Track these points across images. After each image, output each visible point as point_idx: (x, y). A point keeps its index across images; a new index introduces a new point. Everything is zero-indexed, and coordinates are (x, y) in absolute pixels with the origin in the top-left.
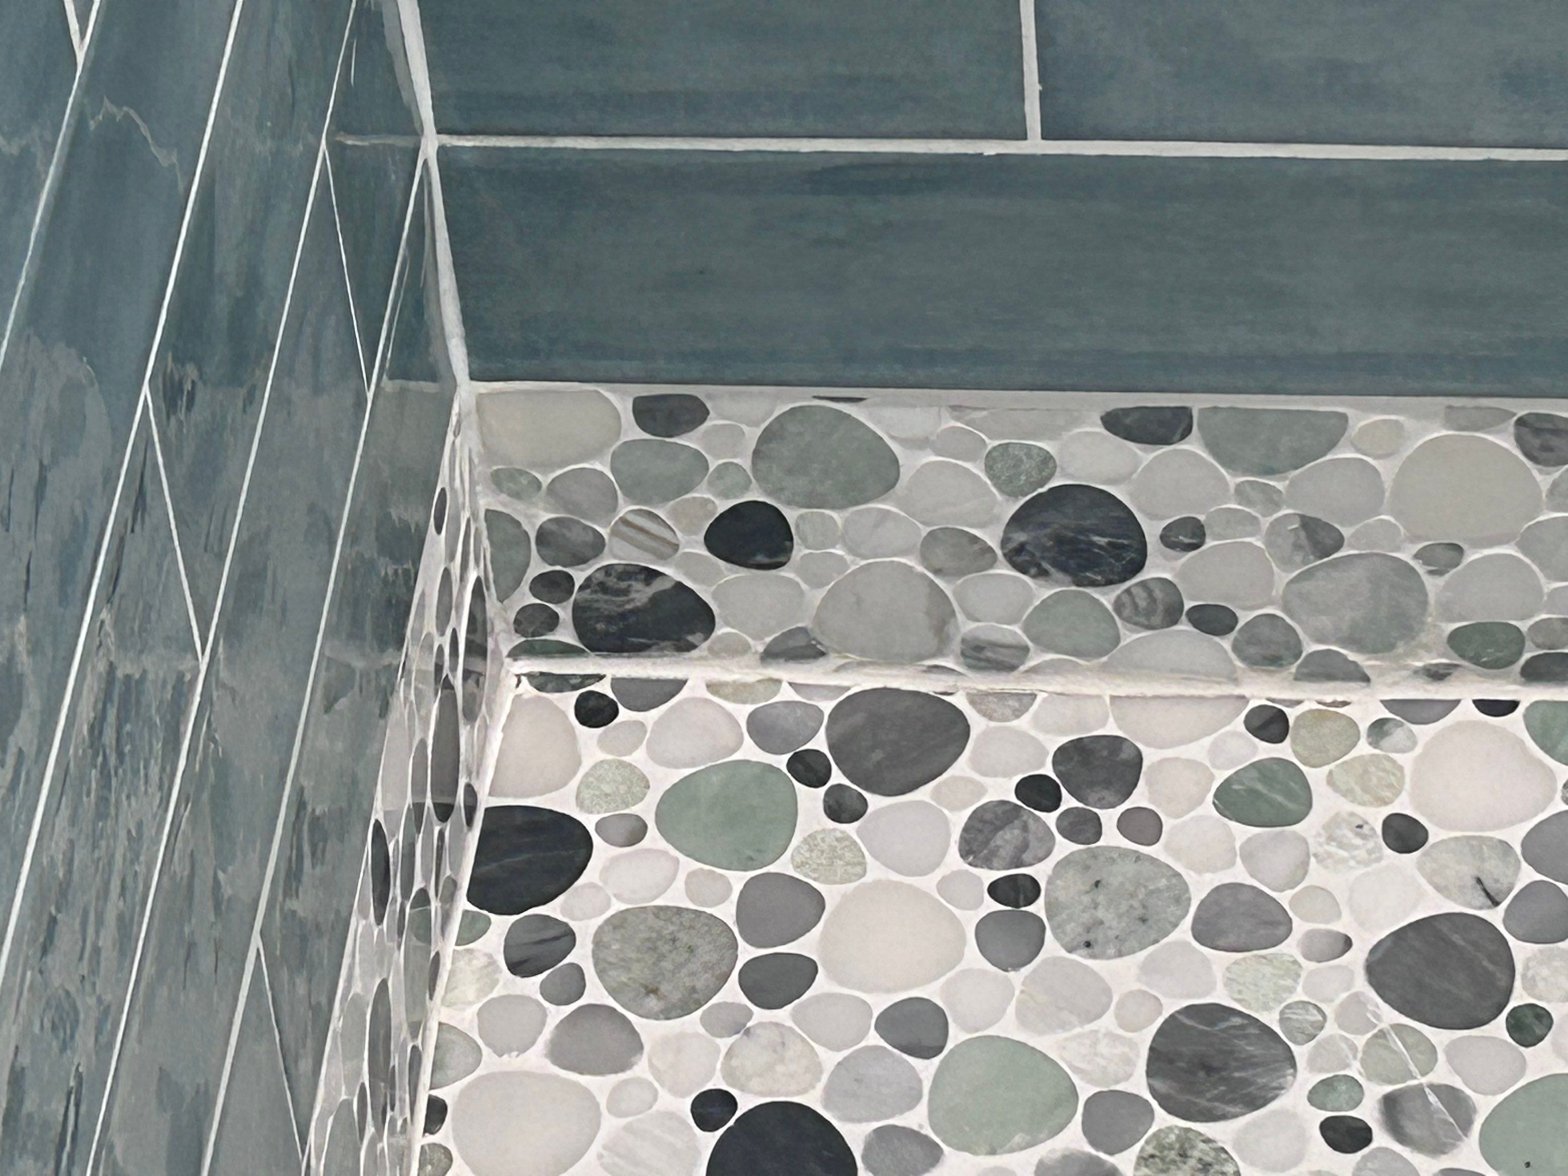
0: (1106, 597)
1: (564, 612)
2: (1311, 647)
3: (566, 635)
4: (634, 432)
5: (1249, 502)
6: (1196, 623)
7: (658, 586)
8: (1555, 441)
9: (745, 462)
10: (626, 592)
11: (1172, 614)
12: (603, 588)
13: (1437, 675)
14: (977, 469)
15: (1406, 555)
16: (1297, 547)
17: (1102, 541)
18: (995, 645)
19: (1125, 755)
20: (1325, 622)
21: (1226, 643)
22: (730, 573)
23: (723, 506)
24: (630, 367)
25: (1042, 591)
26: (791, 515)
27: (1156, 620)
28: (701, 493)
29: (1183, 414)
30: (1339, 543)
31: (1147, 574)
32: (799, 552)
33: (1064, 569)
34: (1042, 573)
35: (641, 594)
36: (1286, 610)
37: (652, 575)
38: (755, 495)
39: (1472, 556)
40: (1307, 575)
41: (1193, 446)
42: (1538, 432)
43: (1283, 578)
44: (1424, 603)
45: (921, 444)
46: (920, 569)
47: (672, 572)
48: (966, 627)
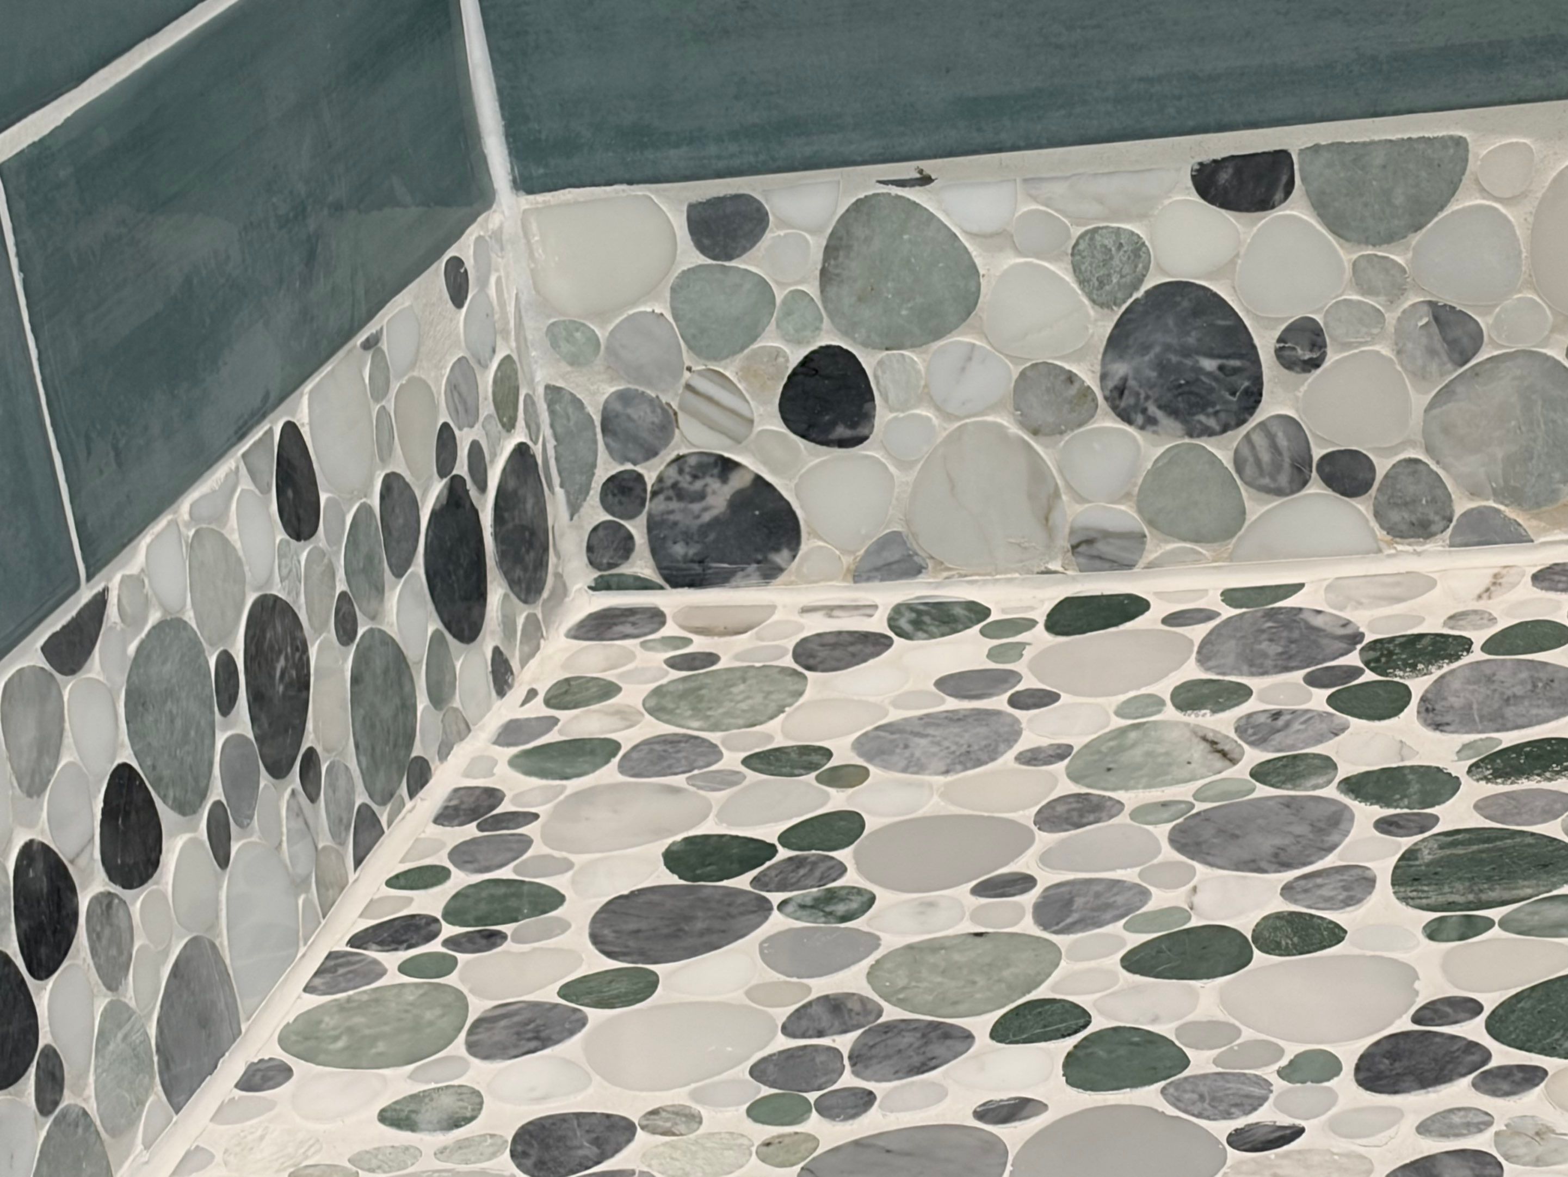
0: (1224, 451)
1: (637, 529)
2: (1462, 505)
3: (642, 564)
4: (689, 257)
5: (1369, 290)
6: (1330, 481)
7: (738, 482)
9: (812, 289)
10: (701, 496)
11: (1301, 470)
12: (679, 493)
14: (1064, 272)
15: (1557, 351)
16: (1431, 352)
17: (1209, 365)
18: (1107, 535)
20: (1472, 464)
21: (1363, 506)
23: (796, 356)
25: (1152, 448)
26: (868, 361)
27: (1283, 480)
28: (770, 340)
29: (1281, 158)
30: (1477, 339)
31: (1266, 411)
32: (883, 415)
33: (1173, 412)
34: (1150, 422)
35: (718, 497)
36: (1429, 450)
37: (726, 466)
38: (829, 338)
40: (1446, 393)
41: (1298, 208)
43: (1419, 400)
45: (999, 240)
46: (1014, 429)
47: (748, 460)
48: (1072, 511)
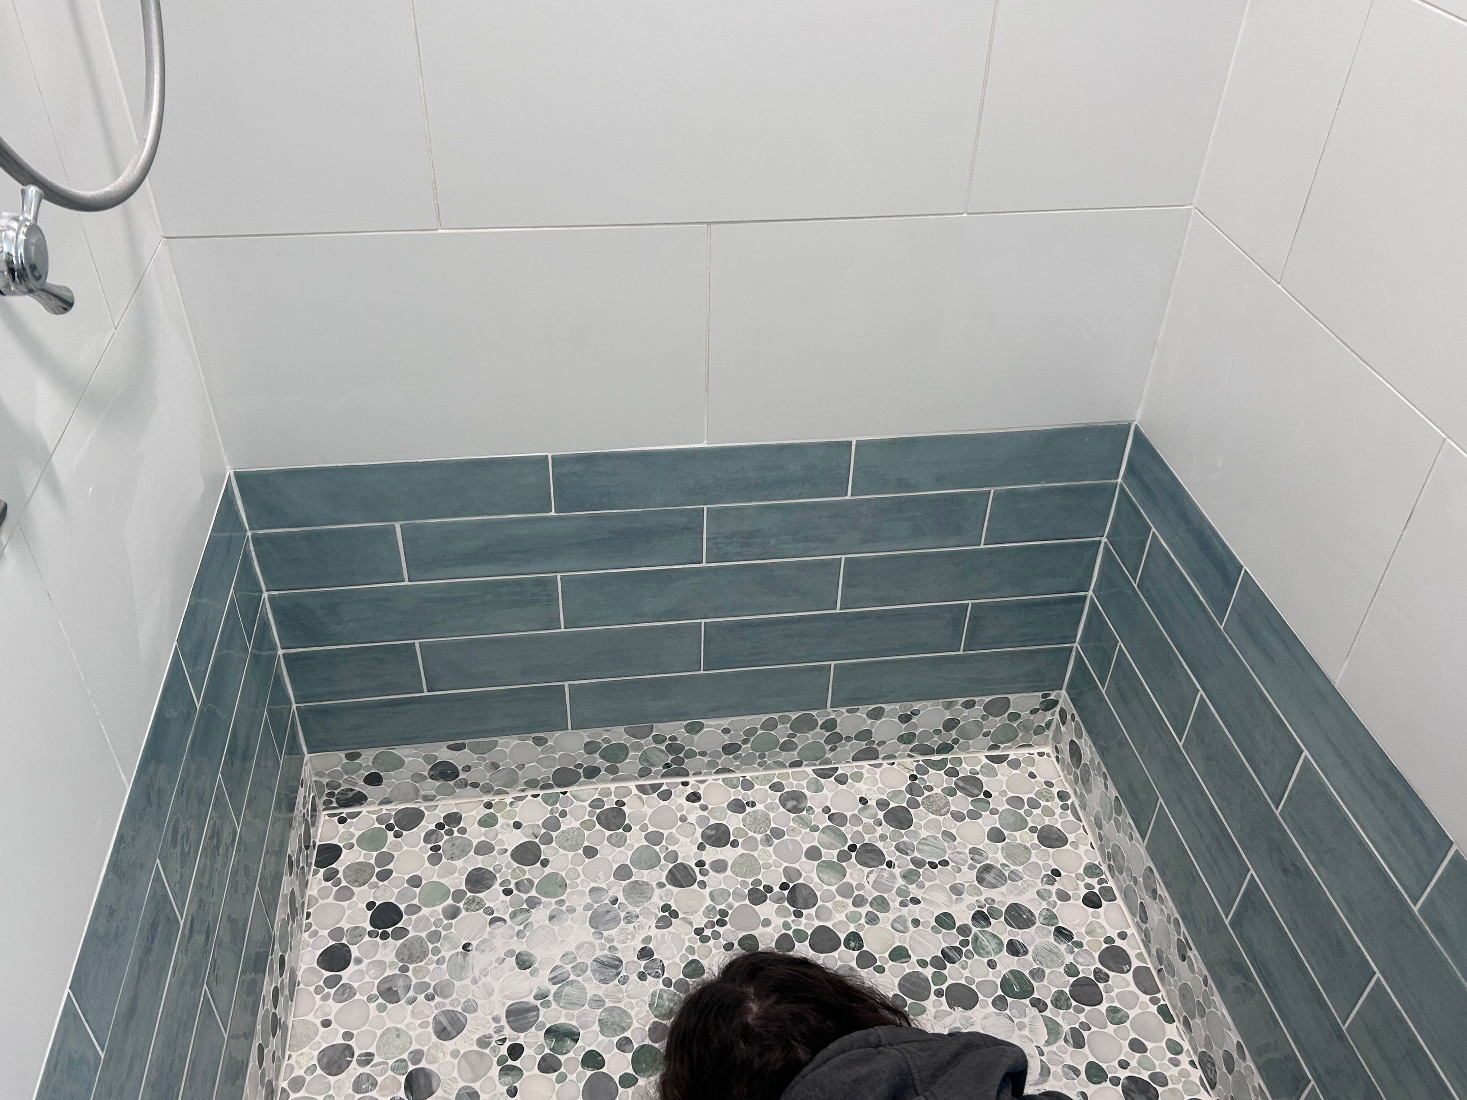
0: (452, 783)
1: (334, 800)
2: (496, 788)
3: (335, 805)
4: (345, 761)
5: (480, 760)
6: (472, 786)
7: (354, 792)
8: (541, 741)
9: (371, 764)
10: (347, 794)
11: (466, 785)
12: (342, 794)
13: (523, 791)
14: (421, 760)
15: (513, 767)
16: (491, 768)
17: (449, 772)
18: (429, 796)
19: (458, 816)
20: (498, 783)
21: (478, 789)
22: (370, 787)
23: (367, 774)
24: (344, 747)
25: (438, 784)
26: (382, 774)
27: (463, 786)
28: (362, 772)
29: (464, 744)
30: (499, 766)
31: (460, 777)
32: (384, 781)
33: (442, 778)
34: (437, 780)
35: (351, 794)
36: (490, 781)
37: (352, 790)
38: (374, 771)
39: (527, 766)
40: (493, 774)
41: (466, 750)
42: (537, 740)
43: (488, 775)
44: (518, 776)
45: (408, 756)
46: (411, 782)
47: (357, 789)
48: (422, 793)
